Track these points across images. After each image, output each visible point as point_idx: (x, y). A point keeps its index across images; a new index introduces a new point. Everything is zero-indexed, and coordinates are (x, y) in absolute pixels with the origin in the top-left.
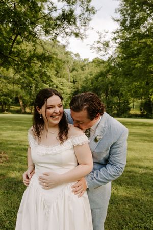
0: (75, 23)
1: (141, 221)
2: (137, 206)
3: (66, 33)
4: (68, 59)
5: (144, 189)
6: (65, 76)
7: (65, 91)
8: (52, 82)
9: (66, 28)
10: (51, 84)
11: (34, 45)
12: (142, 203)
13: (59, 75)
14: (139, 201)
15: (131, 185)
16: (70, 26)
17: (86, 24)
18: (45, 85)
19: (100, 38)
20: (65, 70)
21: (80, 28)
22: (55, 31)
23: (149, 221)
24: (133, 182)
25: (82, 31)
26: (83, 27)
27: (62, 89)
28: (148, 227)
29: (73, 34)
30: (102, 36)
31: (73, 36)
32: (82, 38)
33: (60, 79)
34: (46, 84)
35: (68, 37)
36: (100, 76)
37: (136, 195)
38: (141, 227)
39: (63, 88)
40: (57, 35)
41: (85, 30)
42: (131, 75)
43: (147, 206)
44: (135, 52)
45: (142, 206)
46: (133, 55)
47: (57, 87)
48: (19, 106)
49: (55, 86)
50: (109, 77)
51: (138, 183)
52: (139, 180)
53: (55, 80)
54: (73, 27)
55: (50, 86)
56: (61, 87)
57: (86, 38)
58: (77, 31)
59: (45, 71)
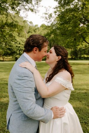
0: (31, 3)
1: (82, 119)
2: (78, 111)
3: (25, 9)
5: (80, 102)
6: (24, 36)
8: (16, 40)
9: (25, 6)
10: (16, 41)
11: (7, 17)
12: (80, 109)
13: (20, 35)
14: (79, 108)
15: (73, 100)
16: (28, 5)
17: (39, 3)
19: (47, 11)
20: (24, 32)
21: (34, 6)
22: (19, 8)
23: (86, 119)
24: (73, 98)
25: (35, 8)
26: (37, 5)
28: (86, 122)
29: (30, 10)
30: (48, 10)
31: (30, 11)
32: (36, 12)
33: (21, 38)
34: (13, 42)
35: (27, 12)
36: (47, 35)
37: (77, 105)
38: (82, 123)
40: (20, 10)
41: (37, 7)
42: (66, 34)
43: (84, 111)
44: (67, 21)
45: (81, 111)
46: (66, 23)
47: (20, 44)
49: (18, 43)
50: (52, 36)
51: (77, 98)
52: (77, 96)
53: (18, 39)
54: (30, 5)
55: (15, 43)
56: (22, 43)
57: (38, 12)
58: (33, 8)
59: (11, 33)
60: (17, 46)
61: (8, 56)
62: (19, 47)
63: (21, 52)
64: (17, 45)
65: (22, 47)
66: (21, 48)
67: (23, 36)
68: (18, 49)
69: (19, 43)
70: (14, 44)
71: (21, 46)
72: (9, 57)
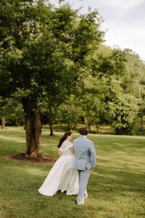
4: (137, 72)
6: (135, 91)
7: (132, 108)
8: (117, 99)
10: (117, 101)
13: (128, 89)
18: (110, 102)
20: (134, 84)
27: (128, 107)
33: (126, 95)
34: (112, 101)
39: (129, 105)
47: (123, 105)
48: (84, 124)
49: (120, 104)
53: (121, 97)
56: (127, 104)
59: (110, 88)
60: (117, 110)
61: (105, 124)
62: (122, 110)
63: (124, 118)
64: (118, 107)
65: (126, 111)
66: (124, 112)
67: (133, 90)
68: (120, 113)
69: (122, 103)
70: (114, 105)
71: (124, 109)
72: (106, 127)
